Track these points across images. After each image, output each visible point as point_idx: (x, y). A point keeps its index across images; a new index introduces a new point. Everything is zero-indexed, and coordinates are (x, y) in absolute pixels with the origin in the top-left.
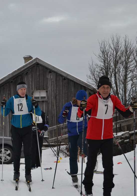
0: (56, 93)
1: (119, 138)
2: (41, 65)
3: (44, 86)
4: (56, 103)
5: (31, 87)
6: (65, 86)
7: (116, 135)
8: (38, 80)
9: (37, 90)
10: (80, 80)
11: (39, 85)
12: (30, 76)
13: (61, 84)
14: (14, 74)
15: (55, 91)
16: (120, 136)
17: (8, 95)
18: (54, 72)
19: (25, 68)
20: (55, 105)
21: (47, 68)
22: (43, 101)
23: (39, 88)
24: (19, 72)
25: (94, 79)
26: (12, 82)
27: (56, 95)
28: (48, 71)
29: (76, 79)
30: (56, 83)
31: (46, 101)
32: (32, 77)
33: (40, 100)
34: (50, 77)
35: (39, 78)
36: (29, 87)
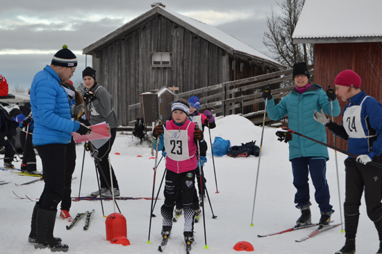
0: (184, 57)
2: (164, 17)
3: (167, 46)
4: (183, 71)
5: (149, 48)
6: (196, 47)
8: (159, 37)
9: (157, 51)
10: (216, 40)
11: (161, 44)
12: (148, 31)
13: (191, 44)
14: (126, 29)
15: (182, 54)
17: (118, 58)
18: (182, 27)
19: (141, 20)
20: (181, 73)
21: (172, 22)
22: (165, 68)
23: (161, 49)
24: (132, 25)
26: (123, 39)
27: (184, 60)
28: (174, 25)
29: (211, 37)
30: (184, 43)
31: (169, 68)
32: (151, 34)
33: (161, 65)
34: (176, 33)
35: (161, 36)
36: (147, 48)
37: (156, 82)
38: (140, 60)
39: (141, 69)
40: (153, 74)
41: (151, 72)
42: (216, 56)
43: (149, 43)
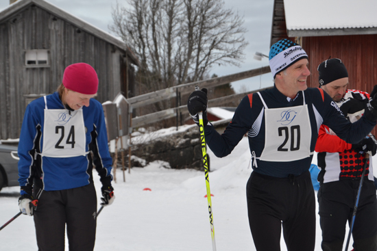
0: (65, 55)
1: (182, 137)
2: (39, 7)
3: (43, 42)
5: (21, 44)
6: (79, 43)
7: (177, 130)
8: (34, 32)
9: (32, 49)
11: (36, 40)
12: (20, 25)
13: (73, 40)
15: (63, 51)
16: (184, 133)
18: (62, 19)
19: (13, 11)
21: (49, 13)
22: (42, 69)
23: (35, 46)
25: (119, 31)
27: (65, 59)
28: (52, 17)
30: (65, 38)
31: (47, 68)
32: (23, 27)
33: (37, 66)
34: (54, 27)
35: (36, 30)
36: (18, 44)
37: (32, 85)
38: (11, 59)
39: (12, 70)
40: (27, 75)
41: (25, 73)
42: (104, 53)
43: (21, 38)
